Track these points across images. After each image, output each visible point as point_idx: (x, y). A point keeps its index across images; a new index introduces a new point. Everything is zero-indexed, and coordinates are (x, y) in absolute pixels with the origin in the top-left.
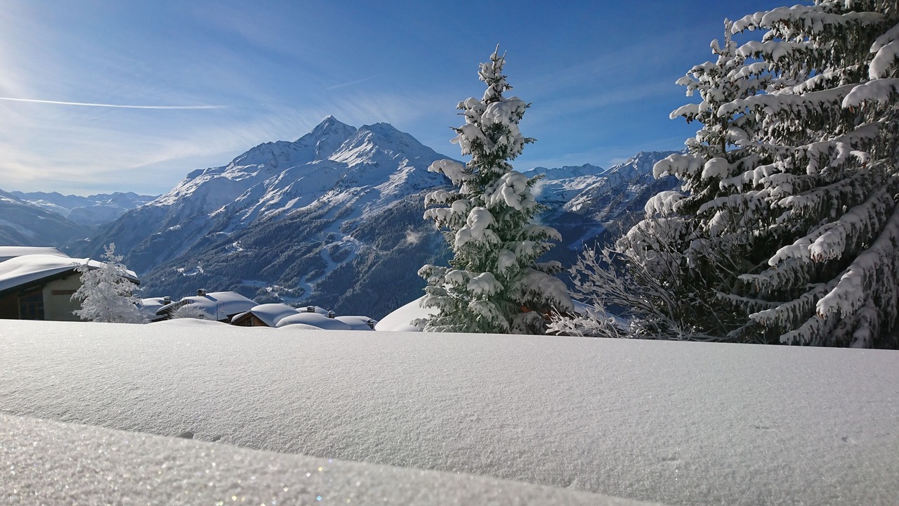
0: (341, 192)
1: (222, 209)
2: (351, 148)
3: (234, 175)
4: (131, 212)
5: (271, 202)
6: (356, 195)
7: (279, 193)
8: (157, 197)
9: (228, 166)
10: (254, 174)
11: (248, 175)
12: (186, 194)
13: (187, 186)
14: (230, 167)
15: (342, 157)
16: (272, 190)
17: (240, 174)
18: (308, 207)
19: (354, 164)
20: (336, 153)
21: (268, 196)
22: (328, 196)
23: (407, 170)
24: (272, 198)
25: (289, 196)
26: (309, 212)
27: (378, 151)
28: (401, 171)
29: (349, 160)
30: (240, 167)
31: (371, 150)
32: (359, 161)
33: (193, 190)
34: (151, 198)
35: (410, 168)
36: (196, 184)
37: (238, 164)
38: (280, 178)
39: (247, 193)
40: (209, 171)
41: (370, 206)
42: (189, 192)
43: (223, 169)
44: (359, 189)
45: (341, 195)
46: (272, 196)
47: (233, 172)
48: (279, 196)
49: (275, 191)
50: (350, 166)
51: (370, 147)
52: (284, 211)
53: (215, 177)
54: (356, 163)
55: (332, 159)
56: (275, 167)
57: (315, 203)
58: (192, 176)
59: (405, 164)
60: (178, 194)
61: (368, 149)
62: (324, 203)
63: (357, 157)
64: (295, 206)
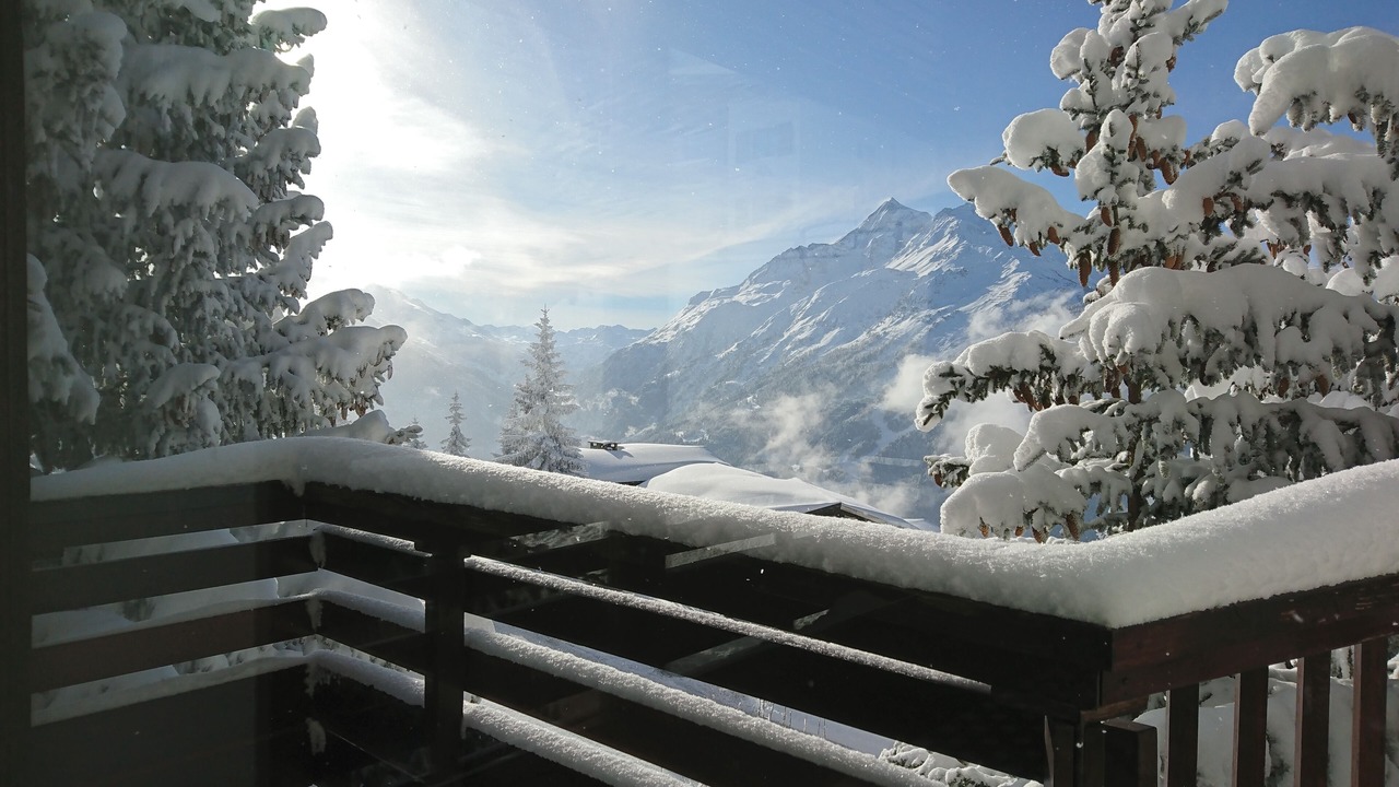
0: (903, 319)
1: (733, 348)
2: (921, 246)
3: (750, 298)
4: (619, 352)
5: (799, 337)
6: (928, 323)
7: (811, 323)
8: (651, 331)
9: (742, 285)
10: (777, 295)
11: (768, 297)
12: (688, 327)
13: (689, 315)
14: (745, 286)
15: (906, 263)
16: (802, 319)
17: (758, 296)
18: (854, 343)
19: (926, 273)
20: (898, 257)
21: (796, 328)
22: (883, 326)
23: (1016, 278)
24: (801, 331)
25: (825, 327)
26: (855, 351)
27: (967, 250)
28: (1007, 280)
29: (918, 267)
30: (758, 286)
31: (955, 248)
32: (935, 267)
33: (696, 321)
34: (643, 333)
35: (1021, 275)
36: (701, 313)
37: (756, 282)
38: (813, 299)
39: (767, 323)
40: (718, 294)
41: (952, 339)
42: (691, 324)
43: (735, 290)
44: (933, 312)
45: (903, 323)
46: (800, 328)
47: (749, 293)
48: (812, 326)
49: (805, 321)
50: (920, 276)
51: (953, 242)
52: (818, 350)
53: (725, 301)
54: (929, 271)
55: (891, 266)
56: (806, 283)
57: (863, 337)
58: (696, 300)
59: (1014, 268)
60: (677, 327)
61: (950, 247)
62: (878, 337)
63: (931, 261)
64: (835, 341)
